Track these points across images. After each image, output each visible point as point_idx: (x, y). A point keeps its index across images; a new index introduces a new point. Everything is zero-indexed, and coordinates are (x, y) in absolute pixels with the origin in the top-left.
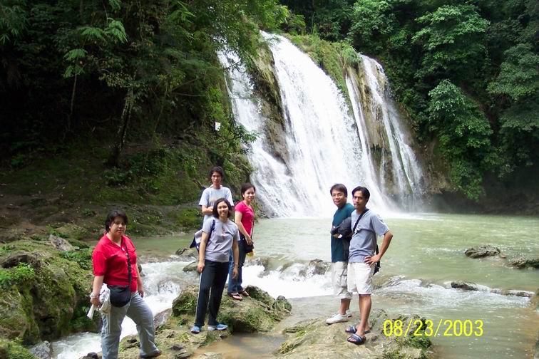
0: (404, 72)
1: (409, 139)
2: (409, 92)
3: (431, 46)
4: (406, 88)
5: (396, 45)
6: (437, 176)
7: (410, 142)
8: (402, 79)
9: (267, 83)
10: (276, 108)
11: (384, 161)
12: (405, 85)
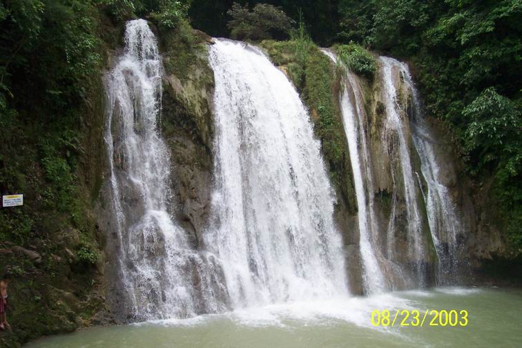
0: (449, 77)
1: (447, 176)
2: (455, 106)
3: (463, 39)
4: (453, 100)
5: (433, 40)
6: (488, 231)
7: (448, 180)
8: (447, 88)
9: (191, 116)
10: (203, 149)
11: (394, 212)
12: (453, 95)
